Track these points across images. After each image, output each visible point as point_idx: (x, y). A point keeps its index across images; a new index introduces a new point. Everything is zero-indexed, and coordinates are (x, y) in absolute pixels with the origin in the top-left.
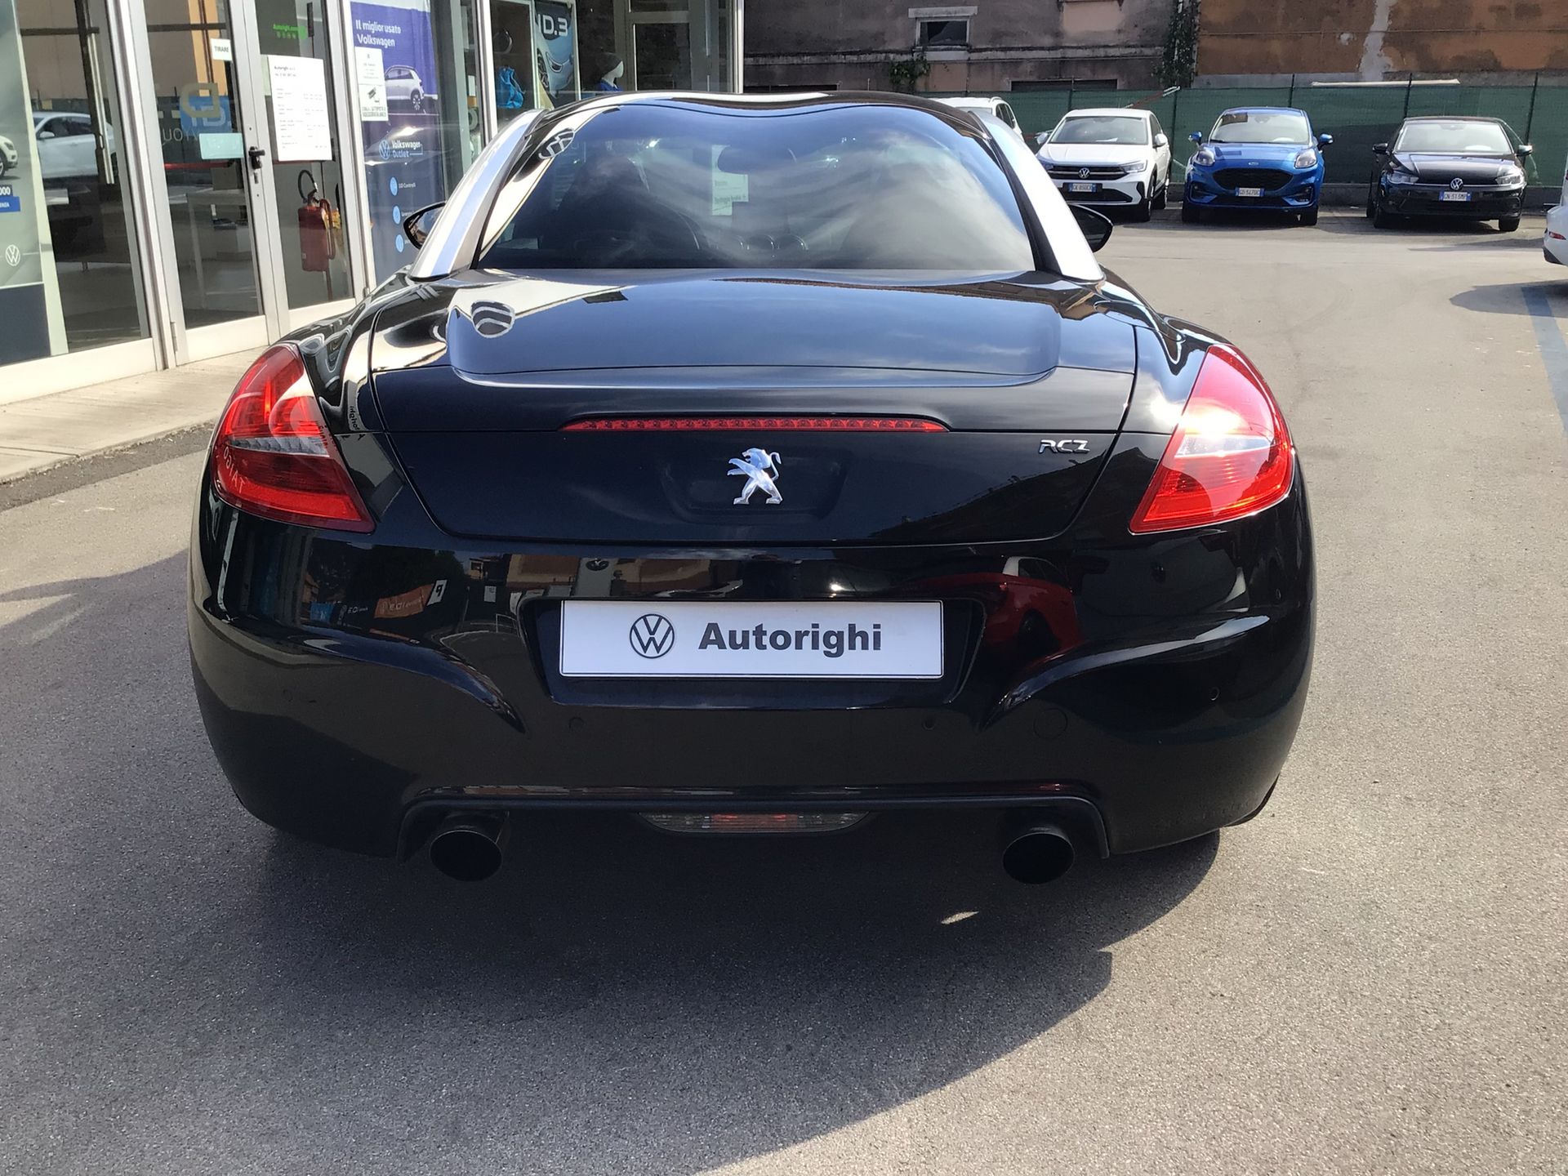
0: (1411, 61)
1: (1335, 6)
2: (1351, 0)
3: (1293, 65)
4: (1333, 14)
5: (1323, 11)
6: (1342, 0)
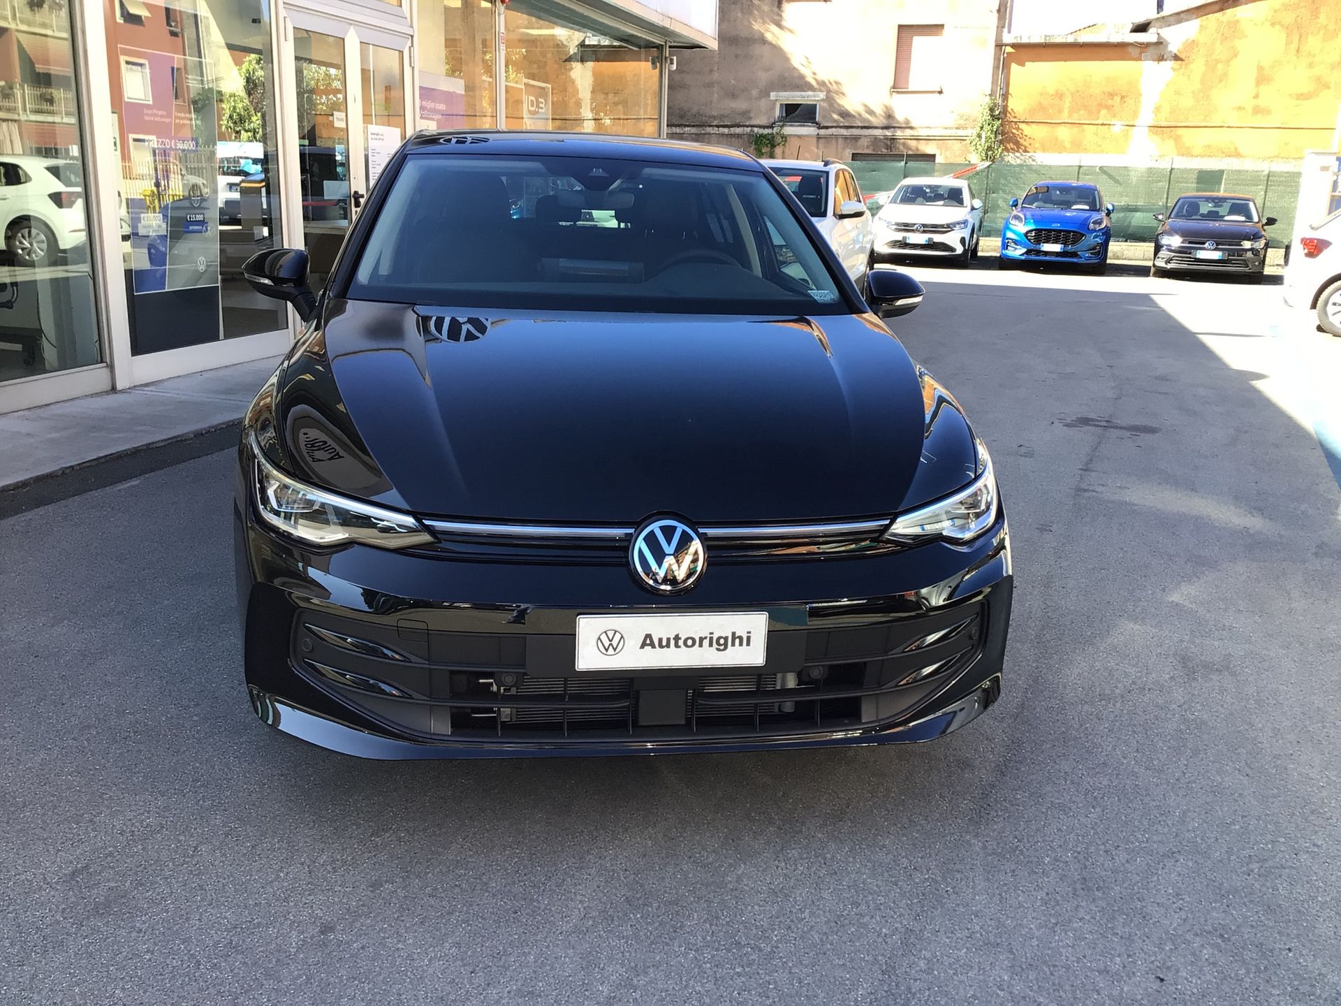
0: (1169, 147)
1: (1110, 102)
2: (1123, 97)
3: (1077, 146)
4: (1109, 108)
5: (1101, 106)
6: (1115, 97)
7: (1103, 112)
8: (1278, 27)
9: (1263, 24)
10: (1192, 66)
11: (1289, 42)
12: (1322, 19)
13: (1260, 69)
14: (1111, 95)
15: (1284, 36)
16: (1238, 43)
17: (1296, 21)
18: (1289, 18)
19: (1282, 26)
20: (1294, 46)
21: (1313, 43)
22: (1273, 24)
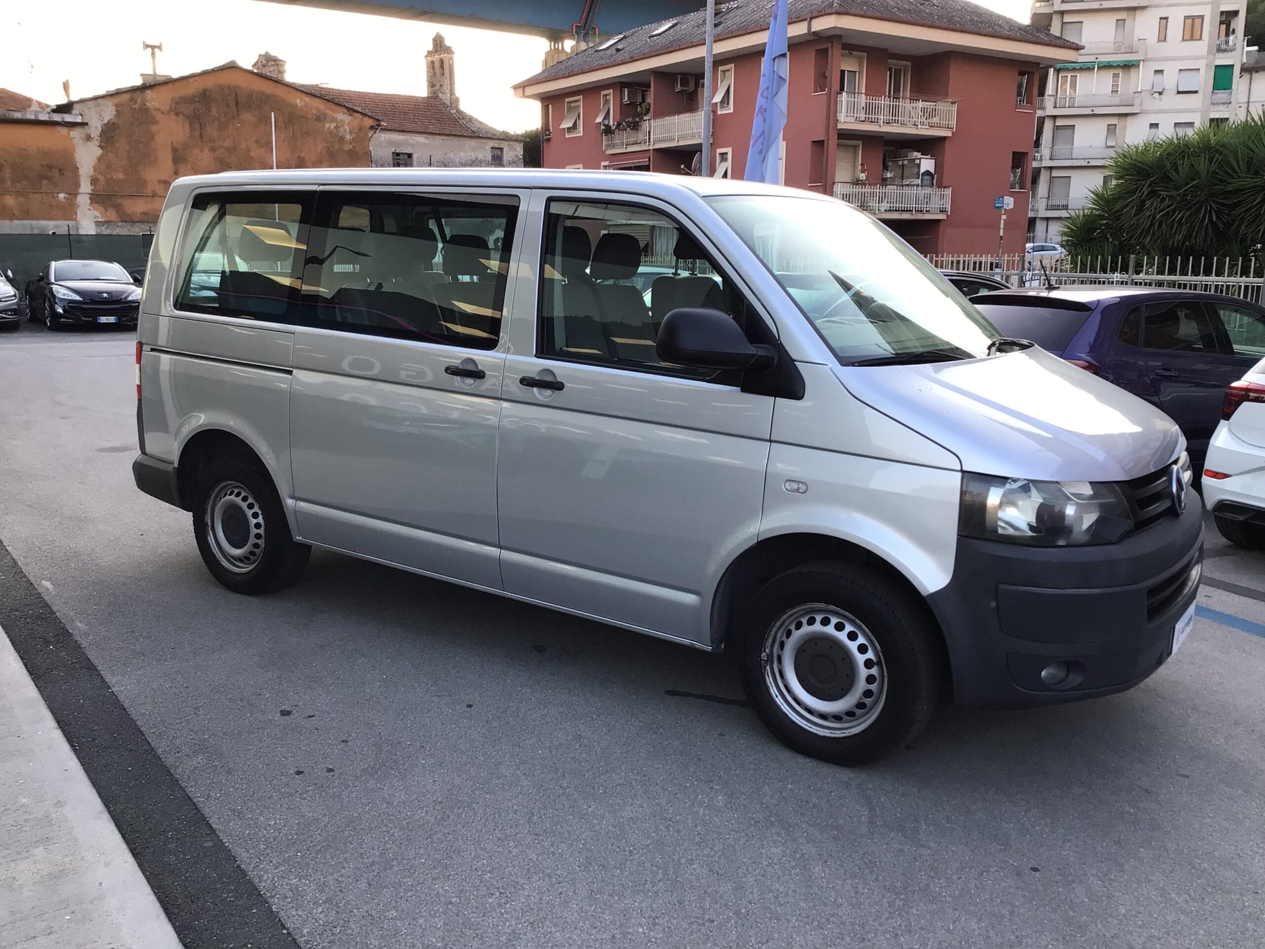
0: (112, 215)
1: (49, 174)
2: (60, 170)
3: (26, 214)
4: (50, 179)
5: (42, 177)
6: (53, 170)
7: (45, 182)
8: (181, 116)
9: (168, 113)
10: (117, 145)
11: (192, 130)
12: (214, 112)
13: (175, 150)
14: (50, 167)
15: (187, 125)
16: (154, 128)
17: (194, 113)
18: (188, 109)
19: (184, 115)
20: (197, 134)
21: (211, 131)
22: (177, 114)
